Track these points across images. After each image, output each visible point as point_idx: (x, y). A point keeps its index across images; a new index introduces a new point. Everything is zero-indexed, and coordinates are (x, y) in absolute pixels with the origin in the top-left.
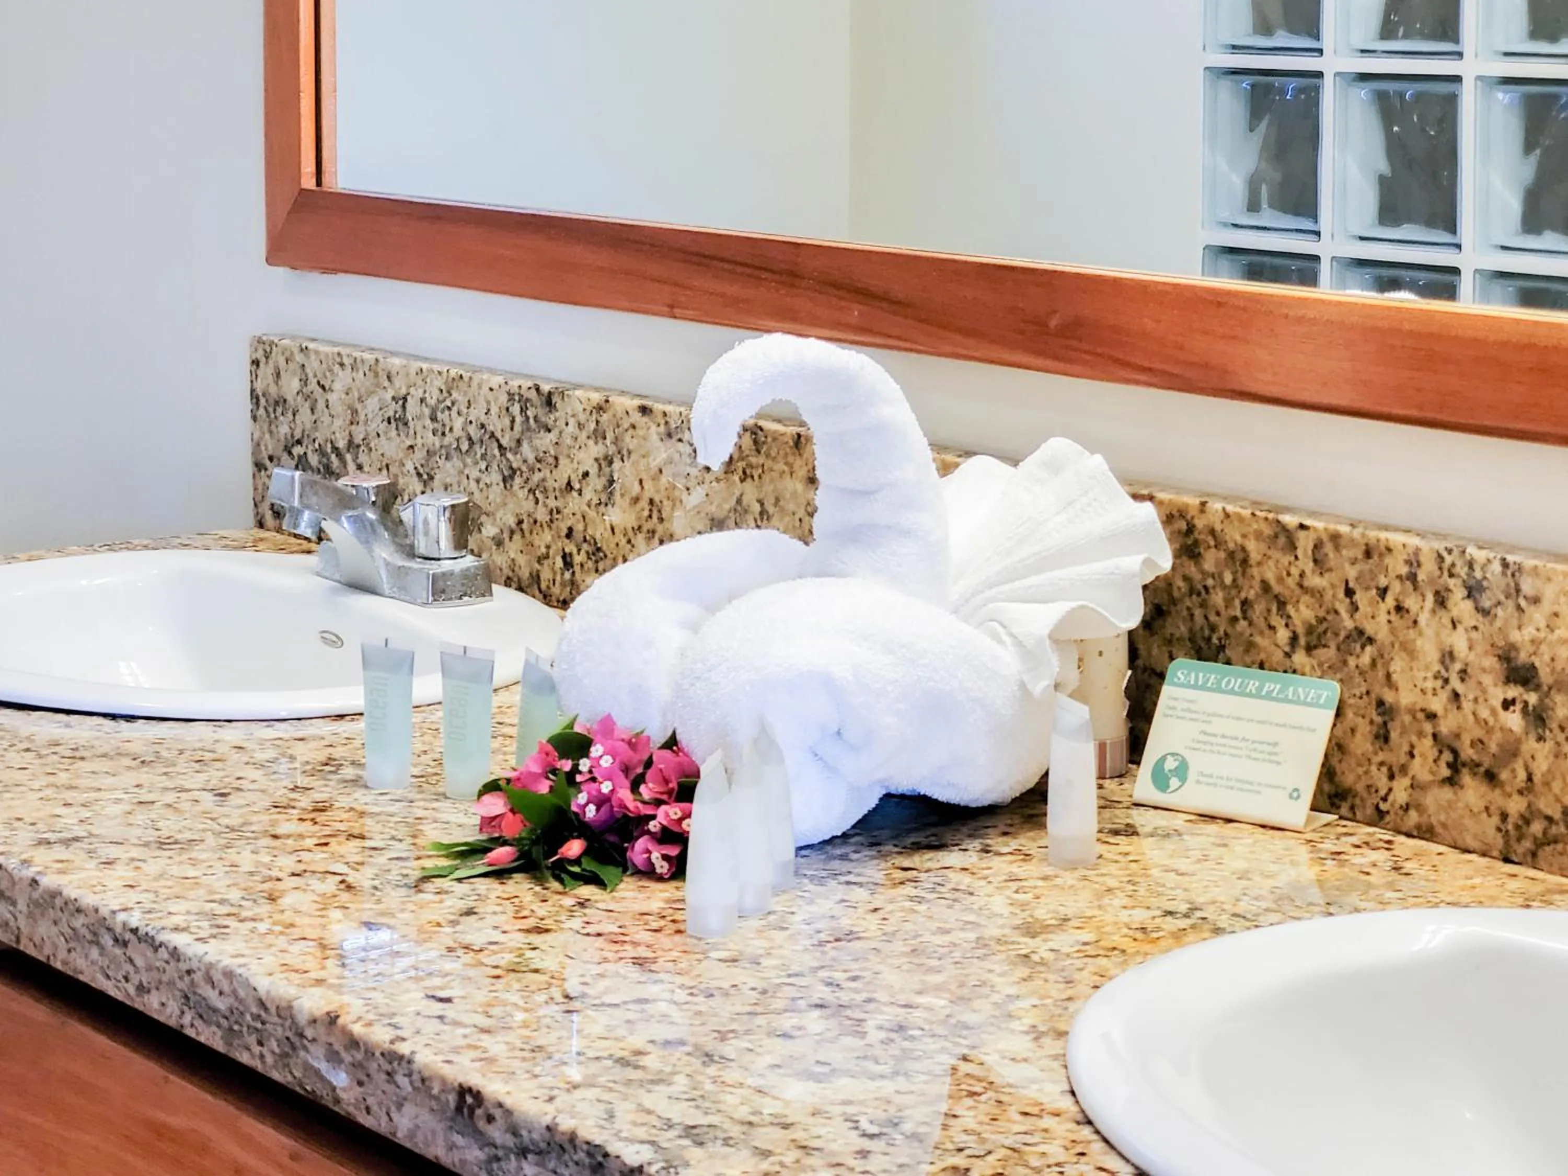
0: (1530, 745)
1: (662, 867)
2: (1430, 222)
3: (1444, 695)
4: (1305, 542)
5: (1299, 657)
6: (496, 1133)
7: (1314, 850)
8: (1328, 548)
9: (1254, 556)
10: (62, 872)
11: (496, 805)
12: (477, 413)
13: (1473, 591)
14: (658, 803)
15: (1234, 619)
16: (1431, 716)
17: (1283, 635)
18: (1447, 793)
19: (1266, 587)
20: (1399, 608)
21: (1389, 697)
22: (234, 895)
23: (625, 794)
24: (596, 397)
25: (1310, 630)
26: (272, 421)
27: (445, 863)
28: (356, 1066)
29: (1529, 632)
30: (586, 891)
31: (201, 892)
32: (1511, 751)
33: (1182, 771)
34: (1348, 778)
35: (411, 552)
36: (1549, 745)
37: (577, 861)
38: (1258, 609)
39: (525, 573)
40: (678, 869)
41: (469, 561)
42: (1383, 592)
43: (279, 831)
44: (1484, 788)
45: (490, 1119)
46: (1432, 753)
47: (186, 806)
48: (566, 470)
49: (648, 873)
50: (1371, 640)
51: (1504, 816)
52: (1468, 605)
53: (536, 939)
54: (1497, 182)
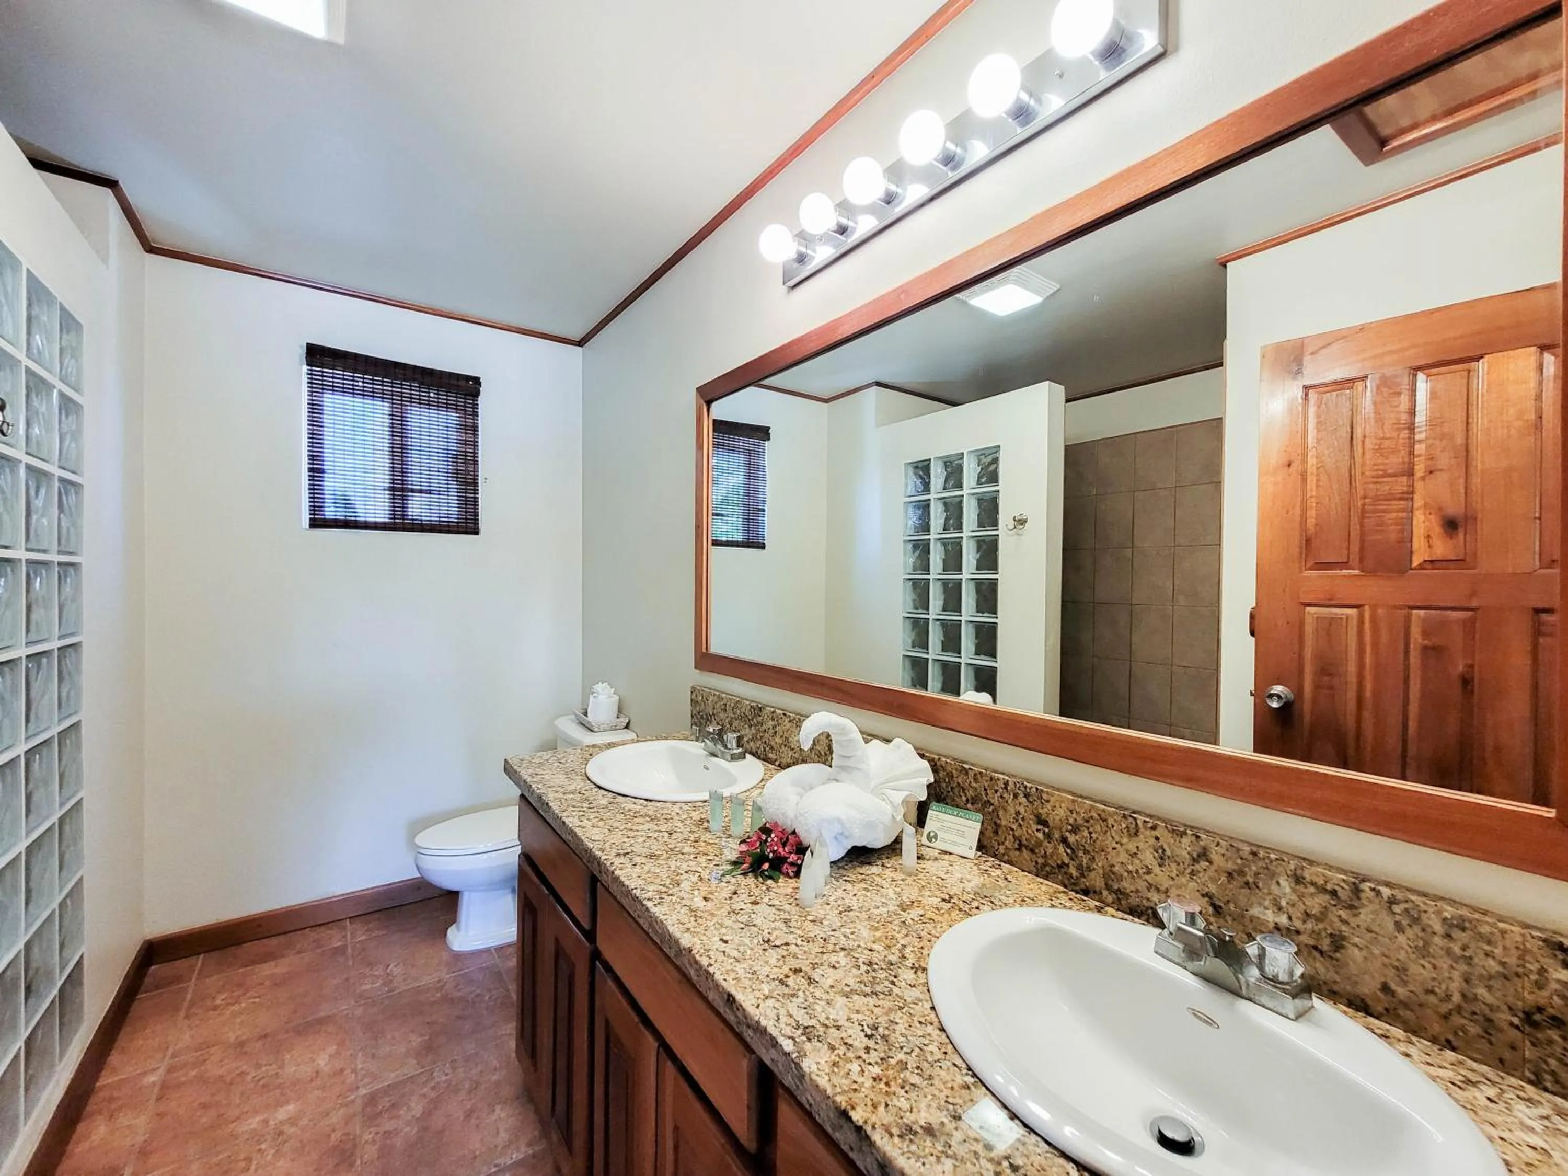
0: (1046, 843)
1: (792, 874)
2: (954, 652)
3: (1017, 824)
4: (971, 774)
5: (969, 806)
6: (739, 1014)
7: (979, 869)
8: (979, 776)
9: (955, 775)
10: (621, 869)
11: (744, 848)
12: (743, 710)
13: (1027, 796)
14: (791, 853)
15: (948, 792)
16: (1012, 829)
17: (964, 798)
18: (1017, 853)
19: (958, 784)
20: (1002, 797)
21: (998, 821)
22: (668, 882)
23: (781, 850)
24: (772, 709)
25: (973, 798)
26: (695, 707)
27: (729, 867)
28: (696, 970)
29: (1045, 810)
30: (770, 882)
31: (658, 881)
32: (1039, 844)
33: (936, 837)
34: (985, 843)
35: (726, 747)
36: (1053, 844)
37: (767, 870)
38: (956, 791)
39: (754, 750)
40: (797, 874)
41: (740, 750)
42: (996, 791)
43: (684, 851)
44: (1030, 854)
45: (738, 1009)
46: (1013, 840)
47: (660, 839)
48: (764, 727)
49: (787, 875)
50: (992, 805)
51: (1037, 863)
52: (1024, 799)
53: (755, 907)
54: (969, 643)
